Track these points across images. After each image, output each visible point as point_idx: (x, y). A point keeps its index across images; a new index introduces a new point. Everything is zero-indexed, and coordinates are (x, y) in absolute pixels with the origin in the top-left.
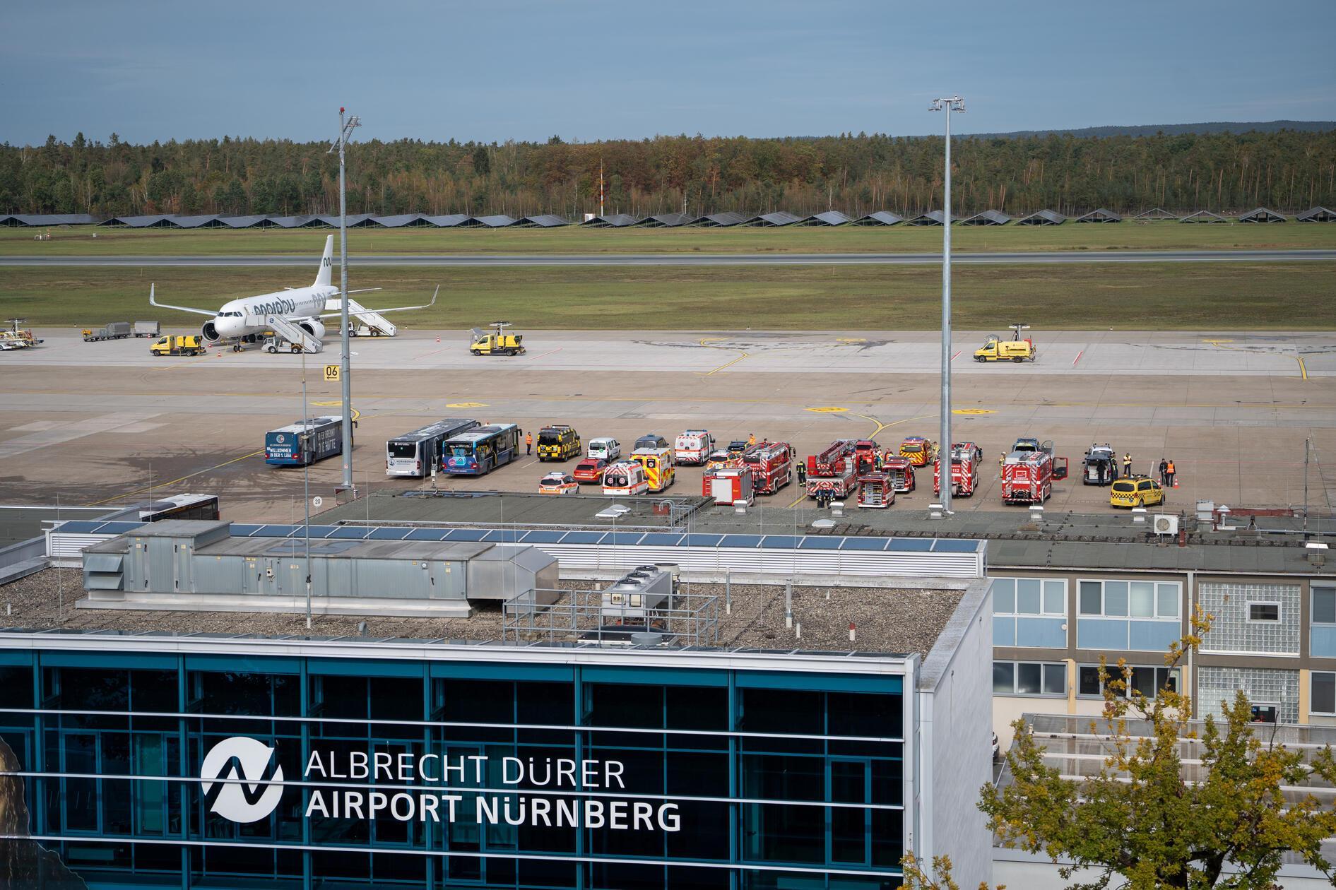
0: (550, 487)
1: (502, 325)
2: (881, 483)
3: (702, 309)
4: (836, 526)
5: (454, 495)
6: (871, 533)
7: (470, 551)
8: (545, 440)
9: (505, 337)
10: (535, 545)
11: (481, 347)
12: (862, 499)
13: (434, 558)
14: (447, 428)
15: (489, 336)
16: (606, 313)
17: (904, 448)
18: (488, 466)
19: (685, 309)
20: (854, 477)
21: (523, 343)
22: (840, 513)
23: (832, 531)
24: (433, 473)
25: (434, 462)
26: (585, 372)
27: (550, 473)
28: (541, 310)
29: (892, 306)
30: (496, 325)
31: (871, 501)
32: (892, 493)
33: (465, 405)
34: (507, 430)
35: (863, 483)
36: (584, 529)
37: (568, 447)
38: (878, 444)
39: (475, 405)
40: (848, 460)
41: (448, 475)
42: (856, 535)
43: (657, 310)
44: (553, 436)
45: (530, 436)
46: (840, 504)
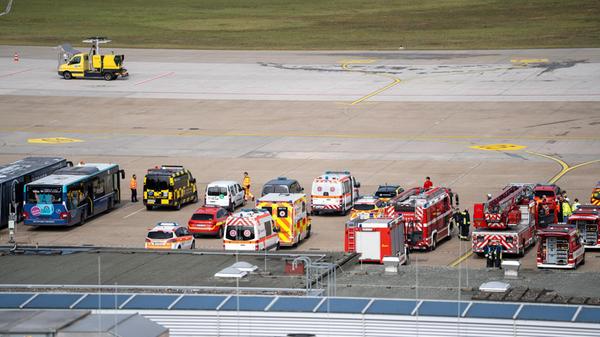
0: (160, 241)
1: (98, 42)
2: (567, 238)
3: (345, 24)
4: (510, 290)
5: (38, 252)
6: (555, 299)
7: (58, 320)
8: (154, 183)
9: (102, 57)
10: (141, 312)
11: (72, 68)
12: (543, 259)
13: (11, 330)
14: (29, 169)
15: (82, 55)
16: (229, 28)
17: (596, 195)
18: (82, 216)
19: (324, 24)
20: (532, 230)
21: (125, 65)
22: (515, 274)
23: (505, 296)
24: (11, 224)
25: (13, 211)
26: (202, 101)
27: (159, 224)
28: (147, 24)
29: (583, 16)
30: (91, 41)
31: (554, 259)
32: (581, 250)
33: (52, 140)
34: (106, 171)
35: (544, 238)
36: (201, 292)
37: (181, 192)
38: (562, 189)
39: (64, 140)
40: (524, 209)
41: (30, 227)
42: (536, 301)
43: (289, 25)
44: (162, 179)
45: (134, 180)
46: (515, 263)
